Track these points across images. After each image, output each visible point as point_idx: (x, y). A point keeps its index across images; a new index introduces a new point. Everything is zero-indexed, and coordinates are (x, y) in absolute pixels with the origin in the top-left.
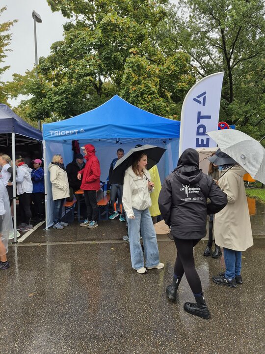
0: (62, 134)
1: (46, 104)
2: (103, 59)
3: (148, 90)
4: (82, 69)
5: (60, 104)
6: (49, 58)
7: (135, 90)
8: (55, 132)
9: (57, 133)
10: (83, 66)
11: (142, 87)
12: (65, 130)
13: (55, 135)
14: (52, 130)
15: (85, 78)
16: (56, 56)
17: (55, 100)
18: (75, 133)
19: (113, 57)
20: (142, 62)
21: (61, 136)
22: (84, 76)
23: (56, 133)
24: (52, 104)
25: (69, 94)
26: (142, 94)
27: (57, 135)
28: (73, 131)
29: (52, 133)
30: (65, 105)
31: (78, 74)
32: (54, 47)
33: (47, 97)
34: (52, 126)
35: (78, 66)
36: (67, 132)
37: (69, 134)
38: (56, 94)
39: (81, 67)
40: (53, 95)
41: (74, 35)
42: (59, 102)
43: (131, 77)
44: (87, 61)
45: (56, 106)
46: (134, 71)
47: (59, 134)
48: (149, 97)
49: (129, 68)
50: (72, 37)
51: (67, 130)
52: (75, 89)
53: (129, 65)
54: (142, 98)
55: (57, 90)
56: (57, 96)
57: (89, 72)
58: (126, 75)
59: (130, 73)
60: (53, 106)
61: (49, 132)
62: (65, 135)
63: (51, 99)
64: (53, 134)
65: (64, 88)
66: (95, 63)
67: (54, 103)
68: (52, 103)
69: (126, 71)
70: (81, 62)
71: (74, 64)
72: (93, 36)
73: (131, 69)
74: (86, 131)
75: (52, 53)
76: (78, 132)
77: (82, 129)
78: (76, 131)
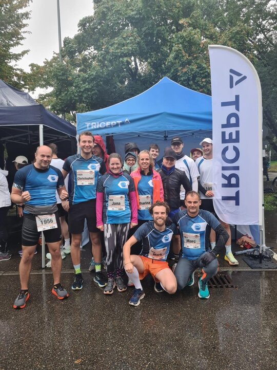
0: (101, 126)
1: (73, 93)
2: (143, 36)
3: (202, 72)
4: (117, 48)
5: (90, 93)
6: (77, 37)
7: (186, 72)
8: (92, 123)
9: (95, 125)
10: (119, 45)
11: (194, 67)
12: (105, 121)
13: (92, 128)
14: (88, 121)
15: (121, 59)
16: (85, 34)
17: (84, 88)
18: (117, 125)
19: (155, 32)
20: (196, 36)
21: (100, 129)
22: (121, 56)
23: (94, 125)
24: (80, 94)
25: (101, 81)
26: (194, 77)
27: (95, 127)
28: (115, 123)
29: (88, 126)
30: (96, 94)
31: (113, 55)
32: (82, 24)
33: (74, 85)
34: (88, 116)
35: (112, 45)
36: (108, 124)
37: (110, 126)
38: (84, 80)
39: (116, 46)
40: (81, 82)
41: (106, 8)
42: (88, 91)
43: (180, 55)
44: (124, 38)
45: (85, 95)
46: (184, 47)
47: (98, 127)
48: (204, 80)
49: (178, 44)
50: (105, 10)
51: (108, 120)
52: (108, 75)
53: (178, 41)
54: (194, 82)
55: (87, 76)
56: (87, 83)
57: (126, 51)
58: (175, 53)
59: (180, 50)
60: (82, 96)
61: (85, 125)
62: (106, 128)
63: (79, 88)
64: (90, 126)
65: (94, 74)
66: (133, 41)
67: (82, 92)
68: (80, 92)
69: (175, 48)
70: (116, 40)
71: (107, 43)
72: (130, 8)
73: (180, 45)
74: (132, 121)
75: (79, 32)
76: (122, 124)
77: (127, 120)
78: (119, 122)
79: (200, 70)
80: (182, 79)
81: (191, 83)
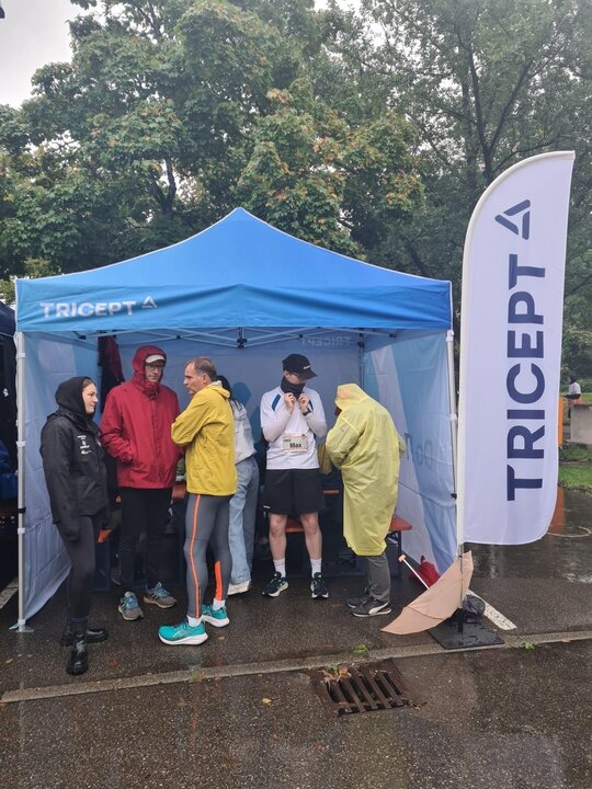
0: (80, 312)
1: (16, 234)
2: (187, 118)
3: (317, 204)
4: (127, 138)
5: (59, 235)
6: (28, 107)
7: (284, 202)
8: (59, 306)
9: (65, 309)
10: (131, 131)
11: (303, 193)
12: (94, 301)
13: (58, 315)
14: (48, 299)
15: (136, 163)
16: (49, 102)
17: (44, 223)
18: (124, 310)
19: (215, 112)
20: (304, 127)
21: (79, 318)
22: (135, 157)
23: (63, 308)
24: (34, 235)
25: (87, 208)
26: (302, 213)
27: (66, 315)
28: (119, 305)
29: (47, 310)
30: (73, 237)
31: (116, 153)
32: (44, 78)
33: (20, 213)
34: (47, 287)
35: (113, 131)
36: (100, 307)
37: (107, 313)
38: (45, 205)
39: (124, 133)
40: (38, 209)
41: (101, 48)
42: (55, 230)
43: (272, 165)
44: (143, 117)
45: (47, 240)
46: (280, 148)
47: (73, 314)
48: (322, 221)
49: (266, 140)
50: (98, 52)
51: (100, 299)
52: (104, 196)
53: (265, 134)
54: (301, 224)
55: (52, 195)
56: (52, 212)
57: (149, 147)
58: (259, 159)
59: (271, 153)
60: (38, 240)
61: (39, 307)
62: (94, 316)
63: (33, 221)
64: (53, 312)
65: (71, 191)
66: (164, 125)
67: (41, 231)
68: (34, 230)
69: (260, 148)
70: (125, 120)
71: (102, 125)
72: (157, 56)
73: (271, 144)
74: (161, 303)
75: (36, 95)
76: (137, 308)
77: (148, 299)
78: (129, 303)
79: (314, 200)
80: (277, 215)
81: (295, 224)
